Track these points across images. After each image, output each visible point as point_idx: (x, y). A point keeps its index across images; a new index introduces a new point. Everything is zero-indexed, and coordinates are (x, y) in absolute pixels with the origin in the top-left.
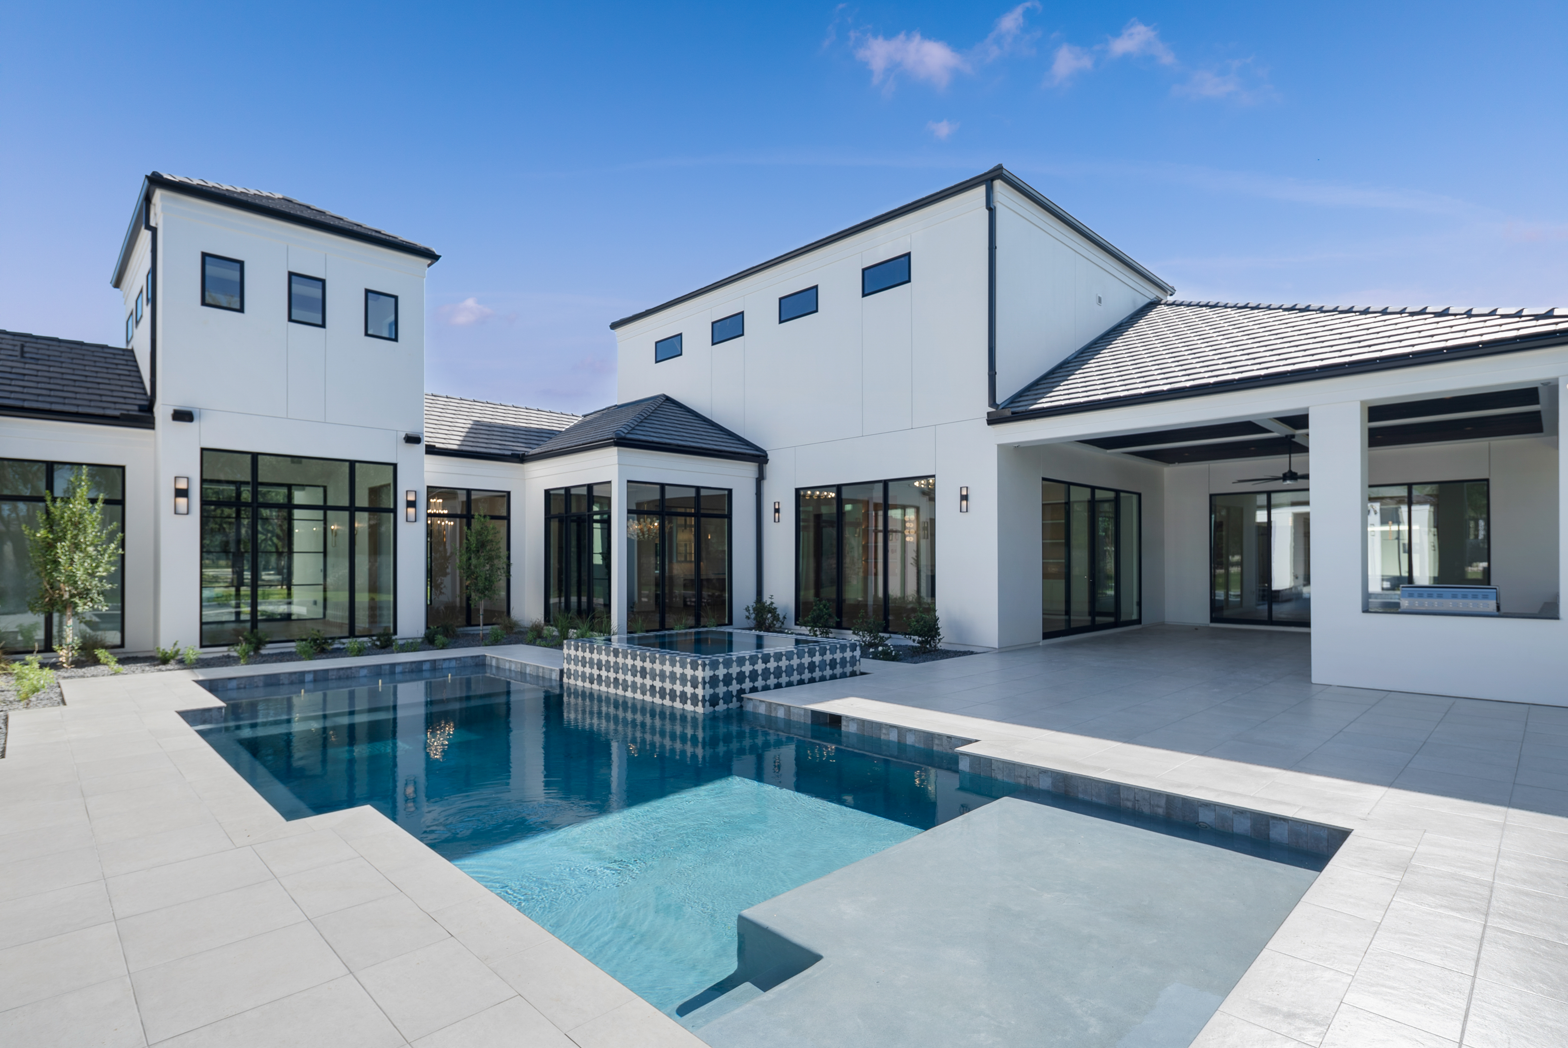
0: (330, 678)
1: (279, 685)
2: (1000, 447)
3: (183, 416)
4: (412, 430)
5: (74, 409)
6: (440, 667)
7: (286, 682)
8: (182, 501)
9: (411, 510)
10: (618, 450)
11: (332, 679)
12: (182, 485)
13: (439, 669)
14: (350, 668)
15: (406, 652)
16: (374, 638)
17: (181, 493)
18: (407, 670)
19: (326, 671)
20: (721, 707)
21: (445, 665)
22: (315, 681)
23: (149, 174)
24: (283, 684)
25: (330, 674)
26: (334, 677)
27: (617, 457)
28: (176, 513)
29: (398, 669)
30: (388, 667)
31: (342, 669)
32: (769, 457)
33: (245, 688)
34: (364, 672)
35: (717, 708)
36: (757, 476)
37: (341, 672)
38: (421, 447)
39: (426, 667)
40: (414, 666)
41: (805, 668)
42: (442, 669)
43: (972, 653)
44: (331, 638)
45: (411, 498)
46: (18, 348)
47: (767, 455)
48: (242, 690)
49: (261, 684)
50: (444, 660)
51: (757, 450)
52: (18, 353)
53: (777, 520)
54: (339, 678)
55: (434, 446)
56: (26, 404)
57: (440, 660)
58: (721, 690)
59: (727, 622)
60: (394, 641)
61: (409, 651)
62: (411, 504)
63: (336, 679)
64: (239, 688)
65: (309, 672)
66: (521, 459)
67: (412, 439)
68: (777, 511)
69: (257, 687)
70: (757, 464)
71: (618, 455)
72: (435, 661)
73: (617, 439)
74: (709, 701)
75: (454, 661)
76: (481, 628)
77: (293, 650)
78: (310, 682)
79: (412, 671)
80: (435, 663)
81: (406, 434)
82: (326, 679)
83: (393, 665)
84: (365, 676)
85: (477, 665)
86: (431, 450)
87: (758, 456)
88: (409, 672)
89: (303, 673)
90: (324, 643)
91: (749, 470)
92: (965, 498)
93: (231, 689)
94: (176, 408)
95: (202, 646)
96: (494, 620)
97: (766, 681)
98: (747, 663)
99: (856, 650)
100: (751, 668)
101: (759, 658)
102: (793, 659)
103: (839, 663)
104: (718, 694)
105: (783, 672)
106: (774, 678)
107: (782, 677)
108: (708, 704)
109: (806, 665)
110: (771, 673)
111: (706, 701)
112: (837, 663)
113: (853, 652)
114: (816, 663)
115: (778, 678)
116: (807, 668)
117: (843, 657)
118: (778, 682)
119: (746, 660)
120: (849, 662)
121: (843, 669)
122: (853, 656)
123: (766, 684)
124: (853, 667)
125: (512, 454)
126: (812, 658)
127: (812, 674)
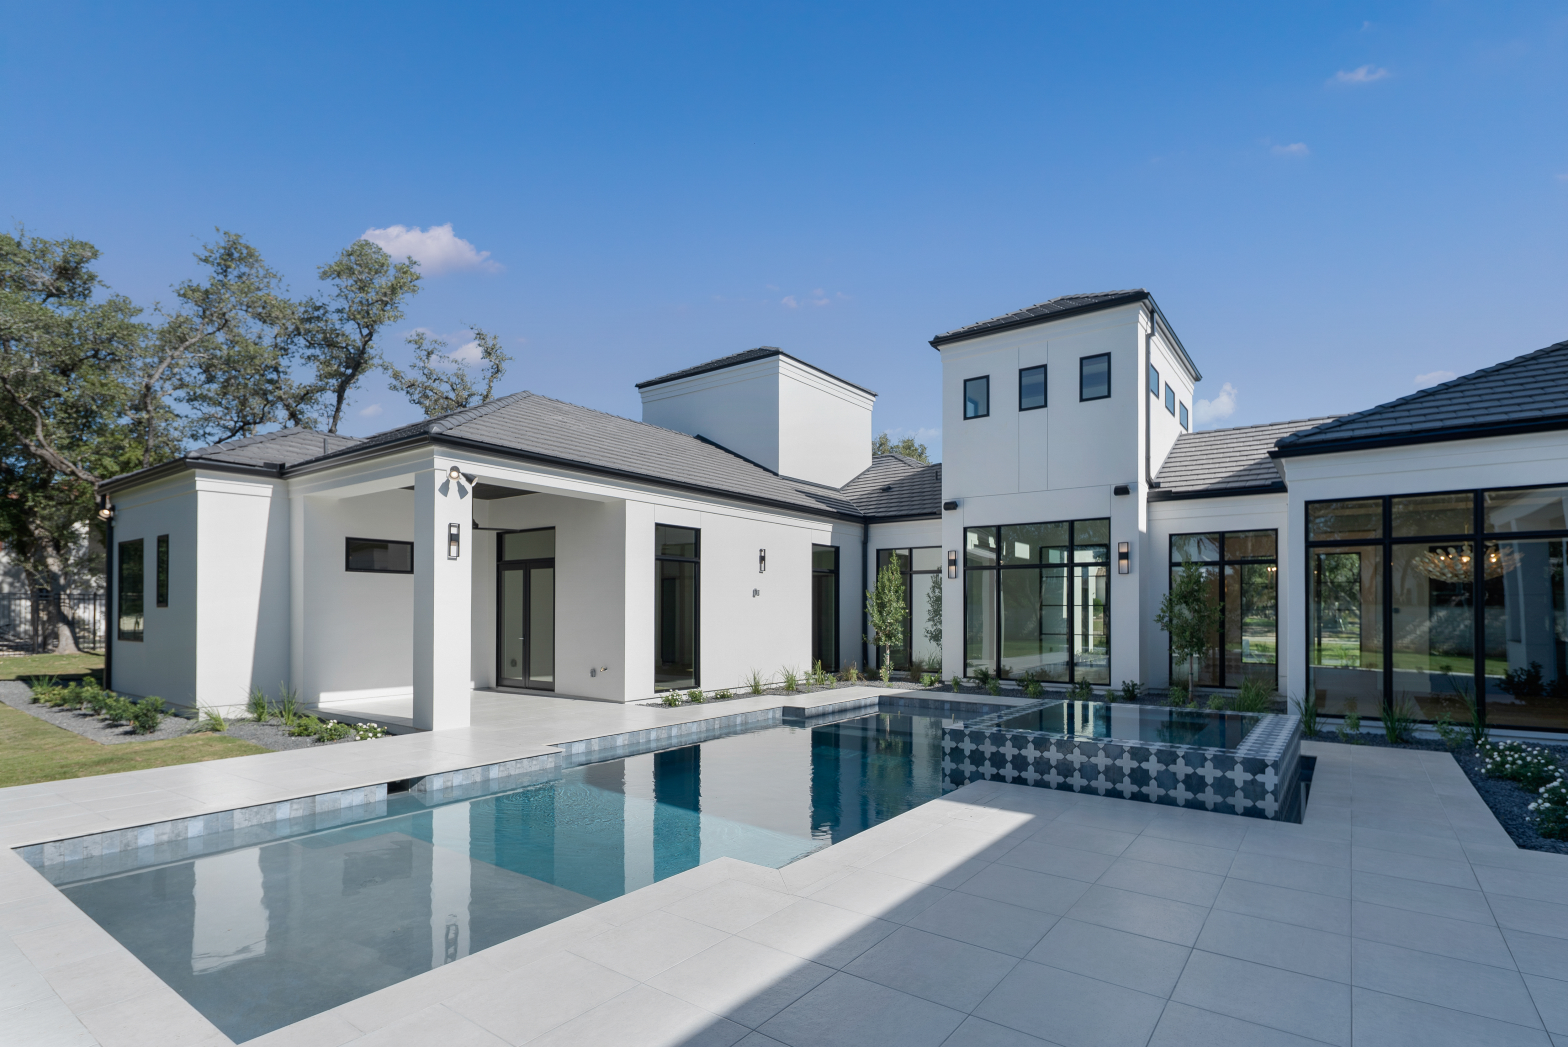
1: (928, 708)
3: (952, 506)
5: (918, 512)
7: (932, 706)
8: (953, 568)
9: (1124, 562)
12: (953, 557)
14: (976, 704)
17: (952, 563)
22: (951, 710)
23: (932, 339)
25: (962, 706)
27: (1287, 471)
28: (949, 578)
38: (1137, 496)
45: (1124, 550)
49: (917, 705)
54: (968, 711)
55: (1171, 491)
56: (899, 514)
58: (968, 768)
62: (1124, 556)
64: (905, 706)
65: (947, 702)
67: (1123, 491)
71: (1288, 468)
73: (1279, 448)
81: (1118, 487)
86: (1163, 496)
89: (943, 702)
94: (949, 501)
95: (965, 677)
97: (1042, 775)
98: (1009, 744)
99: (1263, 772)
100: (1016, 751)
101: (1029, 742)
102: (1096, 756)
103: (1212, 785)
104: (963, 772)
105: (1075, 770)
106: (1058, 774)
107: (1072, 776)
108: (948, 779)
109: (1127, 771)
110: (1052, 767)
111: (946, 775)
112: (1207, 785)
113: (1254, 774)
114: (1150, 772)
115: (1066, 777)
116: (1129, 776)
117: (1224, 776)
118: (1065, 782)
119: (1007, 740)
120: (1242, 789)
121: (1225, 797)
122: (1254, 782)
123: (1042, 779)
124: (1254, 801)
125: (1273, 483)
126: (1140, 763)
127: (1140, 787)
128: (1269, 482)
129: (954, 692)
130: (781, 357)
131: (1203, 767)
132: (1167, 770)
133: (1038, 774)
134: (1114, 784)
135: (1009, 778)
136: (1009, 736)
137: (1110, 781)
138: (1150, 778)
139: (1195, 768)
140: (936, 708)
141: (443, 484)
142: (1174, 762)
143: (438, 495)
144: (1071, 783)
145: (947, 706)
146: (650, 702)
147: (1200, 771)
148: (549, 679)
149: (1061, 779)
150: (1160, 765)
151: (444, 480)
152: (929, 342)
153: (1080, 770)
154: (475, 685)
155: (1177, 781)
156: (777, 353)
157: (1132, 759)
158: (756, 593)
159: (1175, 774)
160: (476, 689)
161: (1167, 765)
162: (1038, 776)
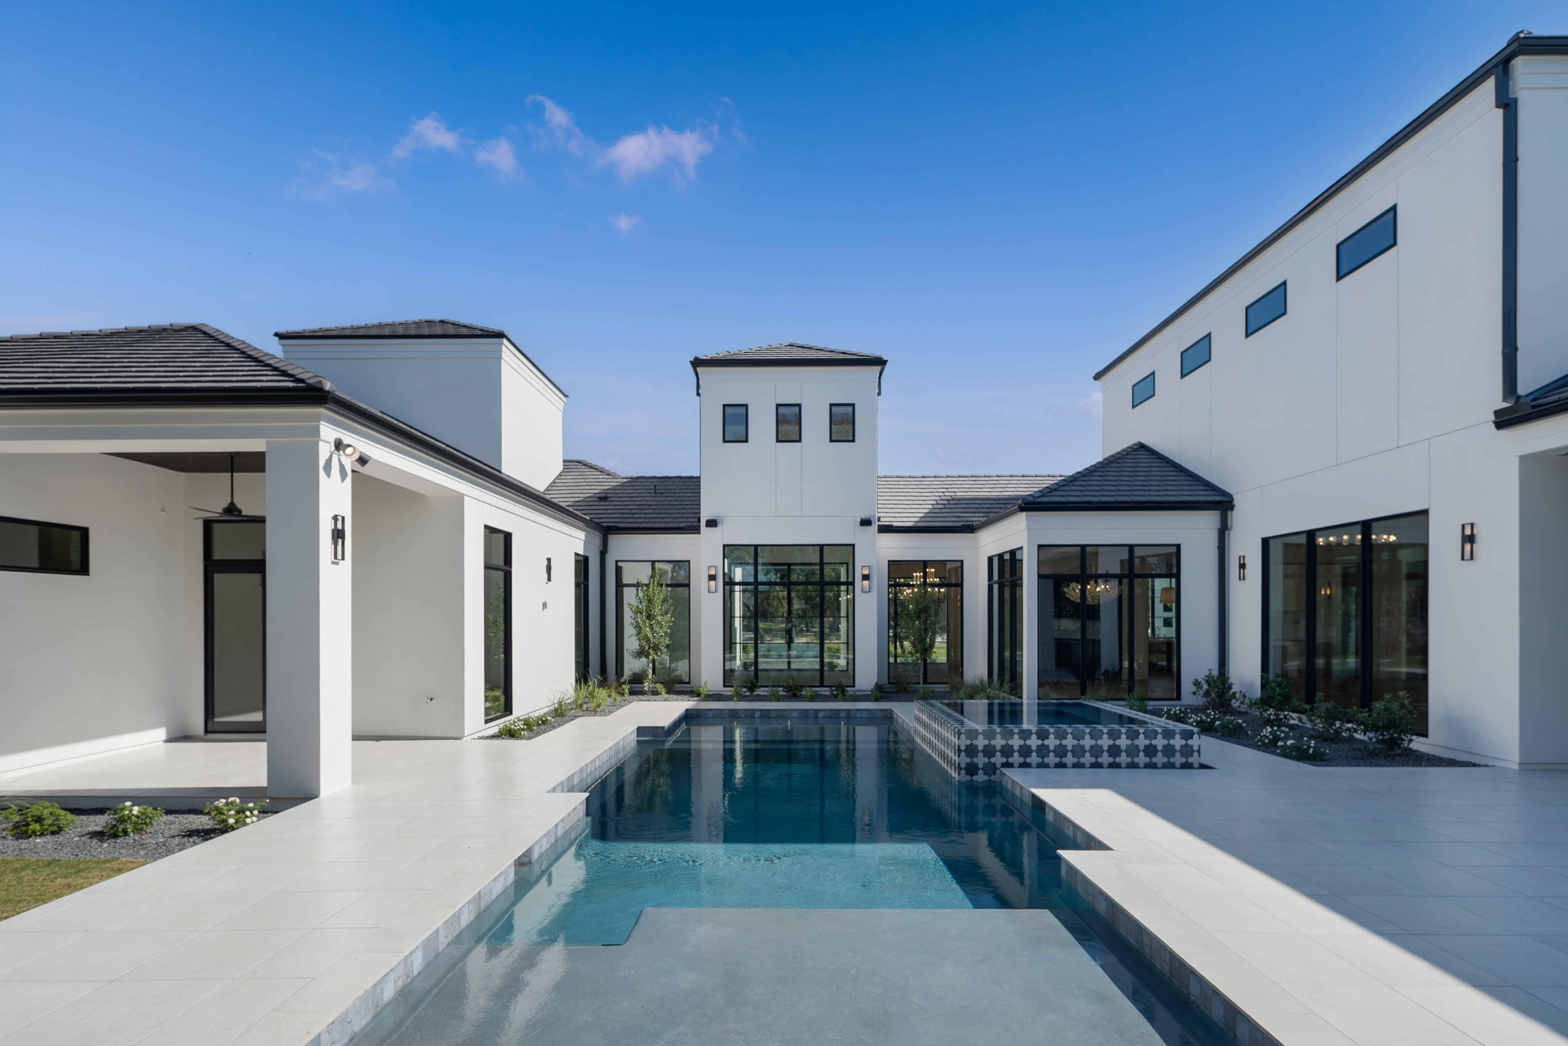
0: (771, 716)
1: (738, 717)
2: (1524, 459)
3: (712, 523)
4: (865, 515)
5: (663, 525)
6: (854, 716)
7: (742, 715)
8: (713, 583)
9: (866, 583)
10: (1027, 515)
11: (773, 717)
12: (712, 572)
13: (852, 717)
14: (785, 710)
15: (847, 701)
16: (834, 688)
17: (712, 578)
18: (827, 716)
19: (769, 710)
20: (980, 777)
21: (858, 715)
22: (761, 717)
23: (694, 359)
24: (741, 717)
25: (772, 712)
26: (774, 716)
27: (1026, 522)
28: (709, 592)
29: (821, 714)
30: (812, 712)
31: (780, 710)
32: (1236, 502)
33: (717, 717)
34: (795, 714)
35: (975, 778)
36: (1219, 526)
37: (779, 713)
38: (874, 527)
39: (842, 714)
40: (832, 713)
41: (1103, 751)
42: (855, 717)
43: (1475, 765)
44: (800, 686)
45: (866, 572)
46: (653, 487)
47: (1233, 499)
48: (716, 719)
49: (727, 716)
50: (857, 710)
51: (1224, 495)
52: (653, 491)
53: (1242, 578)
54: (778, 717)
55: (892, 525)
56: (642, 526)
57: (853, 710)
58: (981, 760)
59: (1175, 697)
60: (847, 691)
61: (850, 701)
62: (866, 577)
63: (775, 717)
64: (714, 717)
65: (757, 710)
66: (970, 529)
67: (866, 522)
68: (1242, 566)
69: (725, 717)
70: (1219, 512)
71: (1027, 520)
72: (849, 710)
73: (1025, 504)
74: (965, 769)
75: (866, 712)
76: (921, 685)
77: (766, 694)
78: (758, 718)
79: (831, 717)
80: (850, 712)
81: (861, 519)
82: (769, 717)
83: (817, 711)
84: (796, 718)
85: (885, 717)
86: (885, 529)
87: (1220, 502)
88: (829, 718)
90: (796, 690)
91: (1209, 520)
92: (1470, 539)
93: (709, 717)
94: (708, 518)
95: (724, 686)
96: (945, 679)
97: (1043, 758)
98: (1016, 737)
99: (1192, 738)
100: (1022, 742)
101: (1033, 733)
102: (1084, 739)
103: (1162, 751)
104: (977, 764)
105: (1068, 751)
106: (1056, 756)
107: (1066, 756)
108: (963, 772)
109: (1105, 748)
110: (1050, 751)
111: (961, 769)
112: (1158, 751)
113: (1187, 740)
114: (1121, 747)
115: (1061, 757)
116: (1107, 751)
117: (1169, 744)
118: (1061, 762)
119: (1015, 733)
120: (1180, 751)
121: (1169, 758)
122: (1186, 745)
123: (1043, 762)
124: (1187, 758)
125: (963, 525)
126: (1114, 741)
127: (1115, 758)
128: (960, 524)
129: (735, 701)
130: (505, 341)
131: (1156, 738)
132: (1133, 744)
133: (1039, 758)
134: (1096, 758)
135: (1016, 764)
136: (1016, 731)
137: (1094, 757)
138: (1121, 751)
139: (1151, 740)
140: (746, 717)
141: (327, 460)
142: (1137, 738)
143: (322, 473)
144: (1065, 762)
145: (757, 714)
146: (480, 735)
147: (1154, 742)
148: (257, 717)
149: (1057, 760)
150: (1128, 740)
151: (327, 457)
152: (691, 362)
153: (1072, 751)
154: (168, 733)
155: (1139, 751)
156: (500, 335)
157: (1109, 738)
158: (545, 605)
159: (1138, 746)
160: (170, 740)
161: (1133, 740)
162: (1039, 760)
